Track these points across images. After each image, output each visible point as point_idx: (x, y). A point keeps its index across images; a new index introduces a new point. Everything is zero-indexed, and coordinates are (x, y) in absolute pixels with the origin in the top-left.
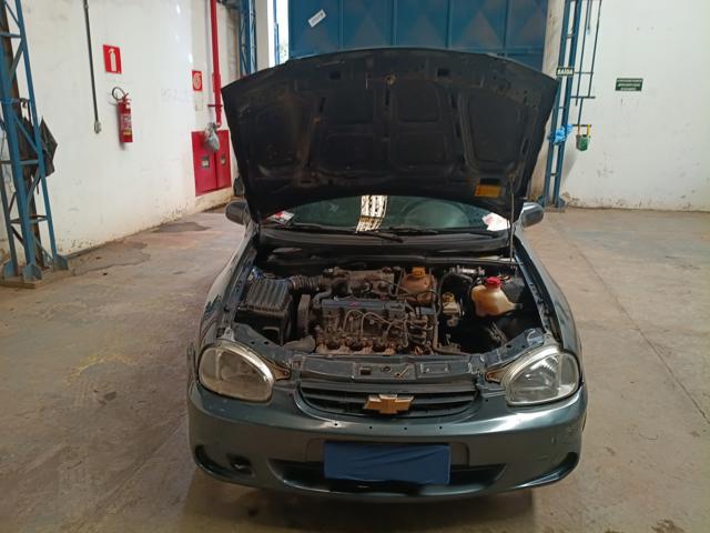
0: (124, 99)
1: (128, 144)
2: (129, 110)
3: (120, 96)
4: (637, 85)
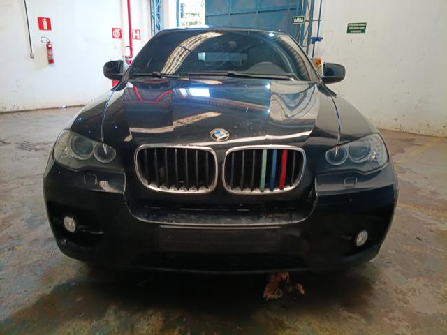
0: (49, 42)
2: (52, 48)
3: (46, 41)
4: (362, 28)
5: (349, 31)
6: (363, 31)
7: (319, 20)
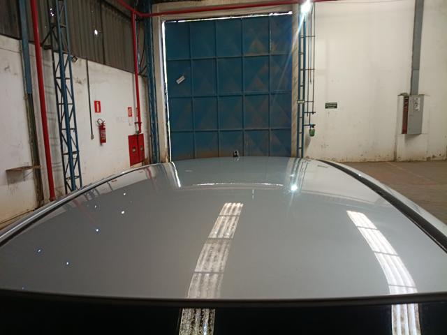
0: (103, 124)
1: (104, 144)
2: (104, 129)
3: (101, 122)
4: (334, 106)
5: (326, 108)
6: (336, 107)
7: (313, 101)
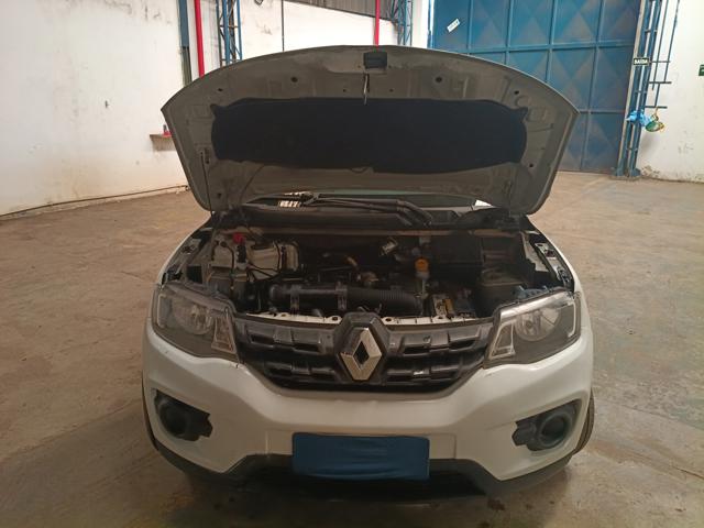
5: (701, 74)
7: (668, 62)
